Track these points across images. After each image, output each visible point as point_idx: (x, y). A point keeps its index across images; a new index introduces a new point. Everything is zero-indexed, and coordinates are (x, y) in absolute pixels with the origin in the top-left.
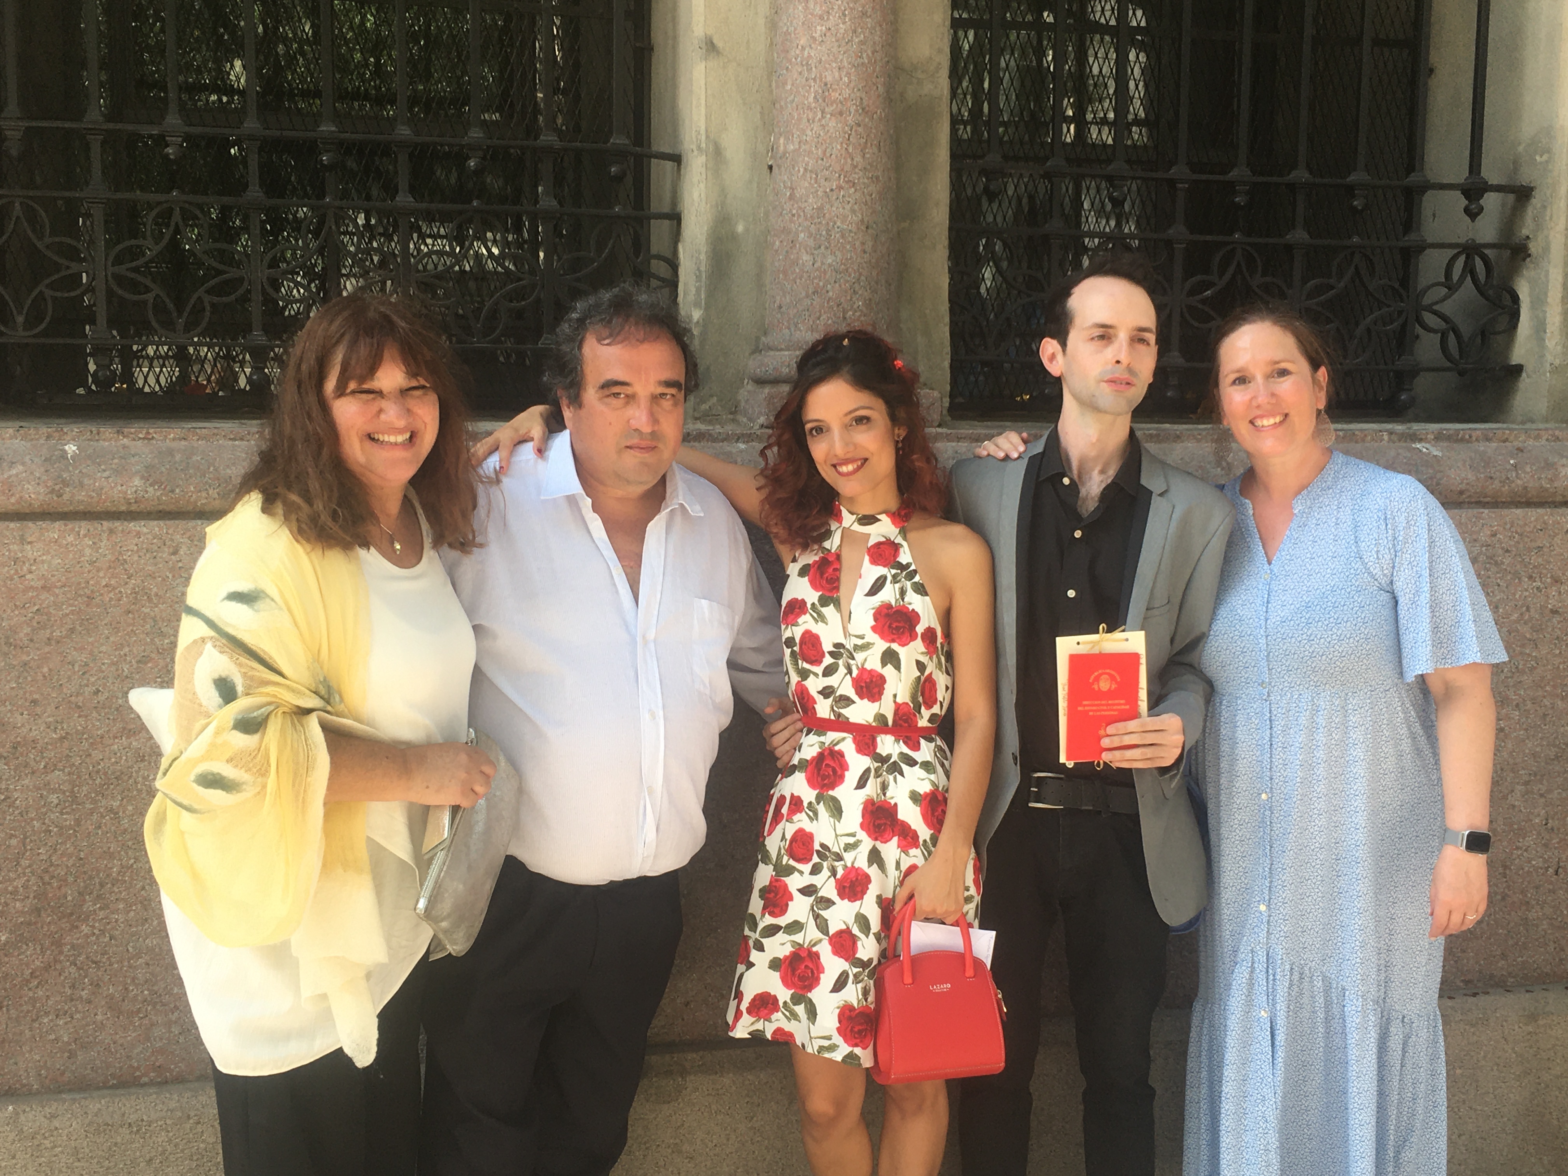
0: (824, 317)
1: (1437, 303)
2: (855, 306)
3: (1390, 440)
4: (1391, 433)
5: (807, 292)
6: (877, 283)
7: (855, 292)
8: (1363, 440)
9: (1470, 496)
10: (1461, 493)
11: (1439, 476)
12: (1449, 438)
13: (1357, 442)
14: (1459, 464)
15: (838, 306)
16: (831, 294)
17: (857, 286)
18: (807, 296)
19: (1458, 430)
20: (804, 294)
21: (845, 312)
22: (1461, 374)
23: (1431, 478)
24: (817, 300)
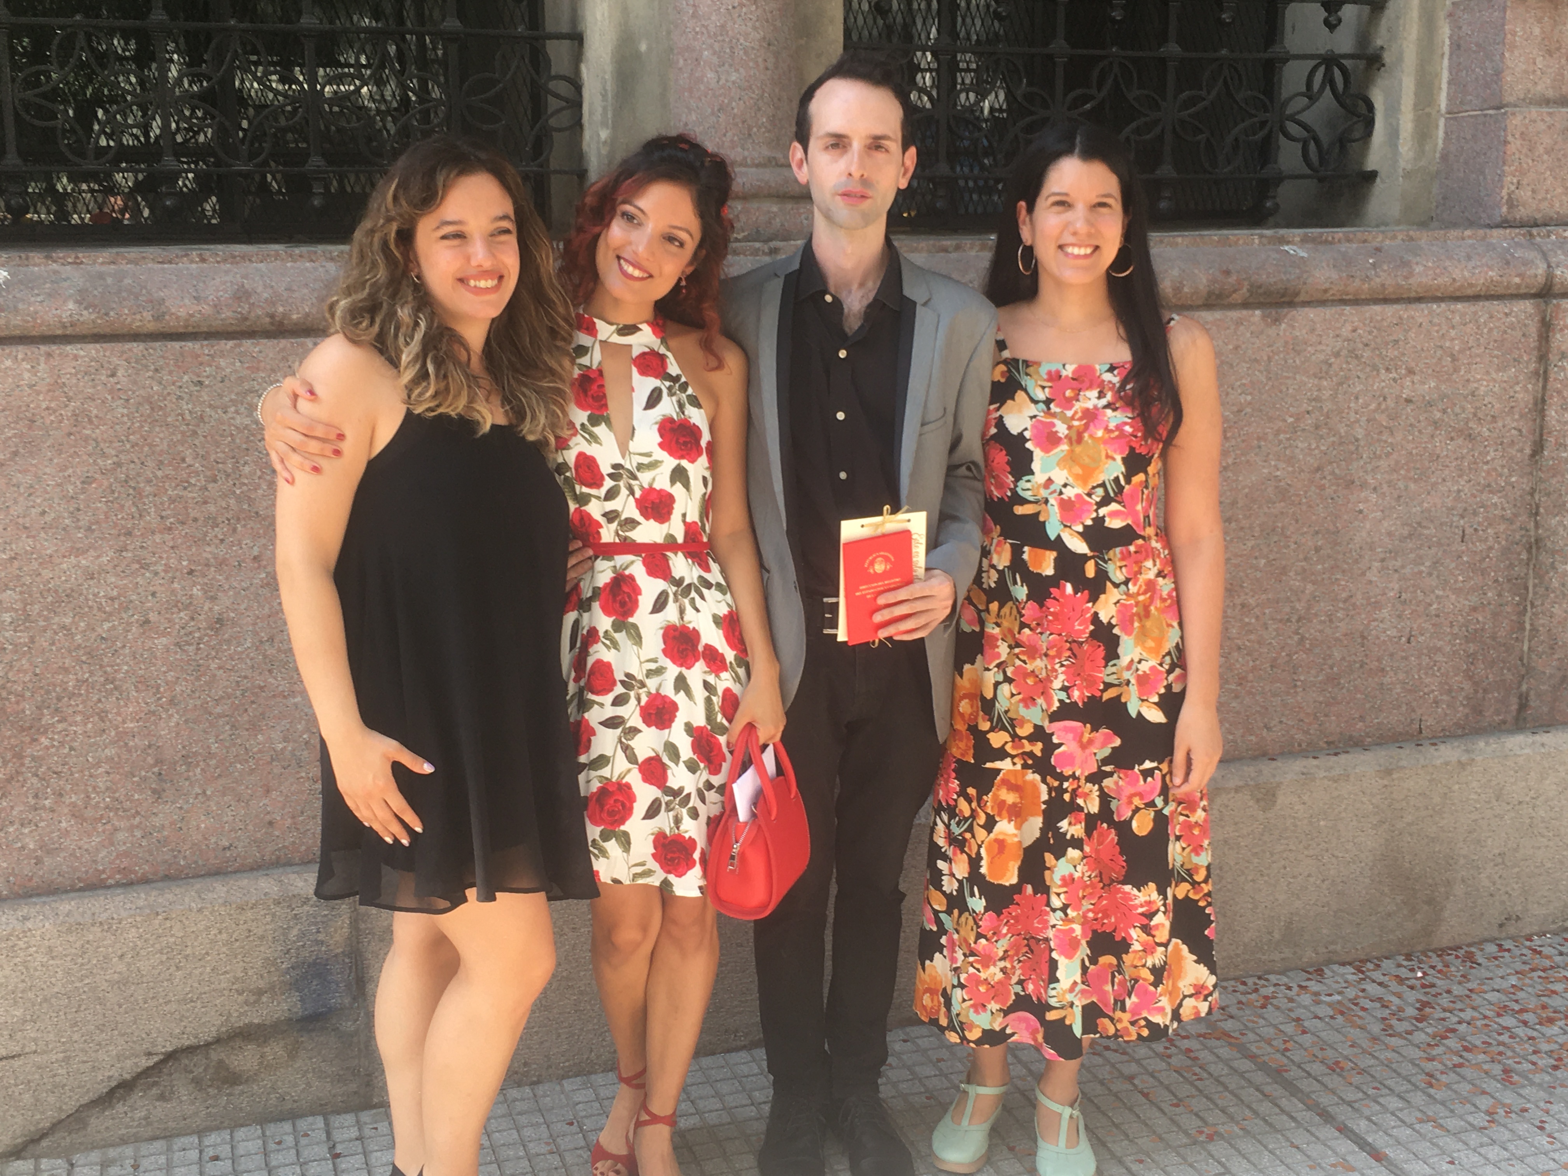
0: (729, 134)
1: (1299, 113)
2: (760, 122)
3: (1260, 242)
4: (1261, 236)
5: (713, 109)
6: (779, 100)
7: (759, 109)
8: (1236, 243)
9: (1333, 295)
10: (1326, 291)
11: (1305, 276)
12: (1313, 240)
13: (1230, 246)
14: (1324, 264)
15: (744, 122)
16: (736, 111)
17: (760, 103)
18: (713, 113)
19: (1322, 233)
20: (709, 110)
21: (750, 128)
22: (1321, 180)
23: (1299, 278)
24: (722, 117)
